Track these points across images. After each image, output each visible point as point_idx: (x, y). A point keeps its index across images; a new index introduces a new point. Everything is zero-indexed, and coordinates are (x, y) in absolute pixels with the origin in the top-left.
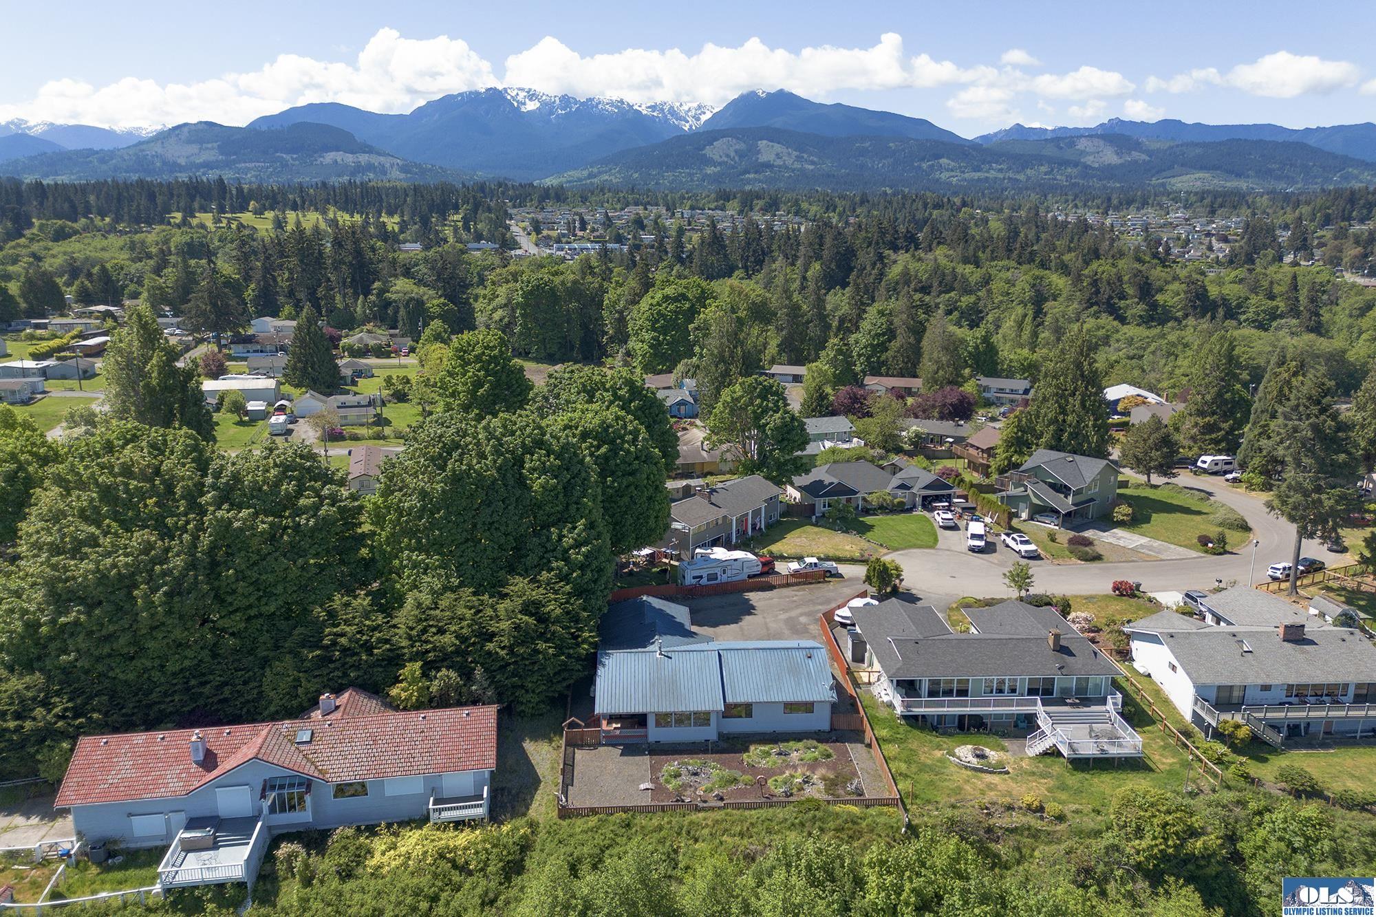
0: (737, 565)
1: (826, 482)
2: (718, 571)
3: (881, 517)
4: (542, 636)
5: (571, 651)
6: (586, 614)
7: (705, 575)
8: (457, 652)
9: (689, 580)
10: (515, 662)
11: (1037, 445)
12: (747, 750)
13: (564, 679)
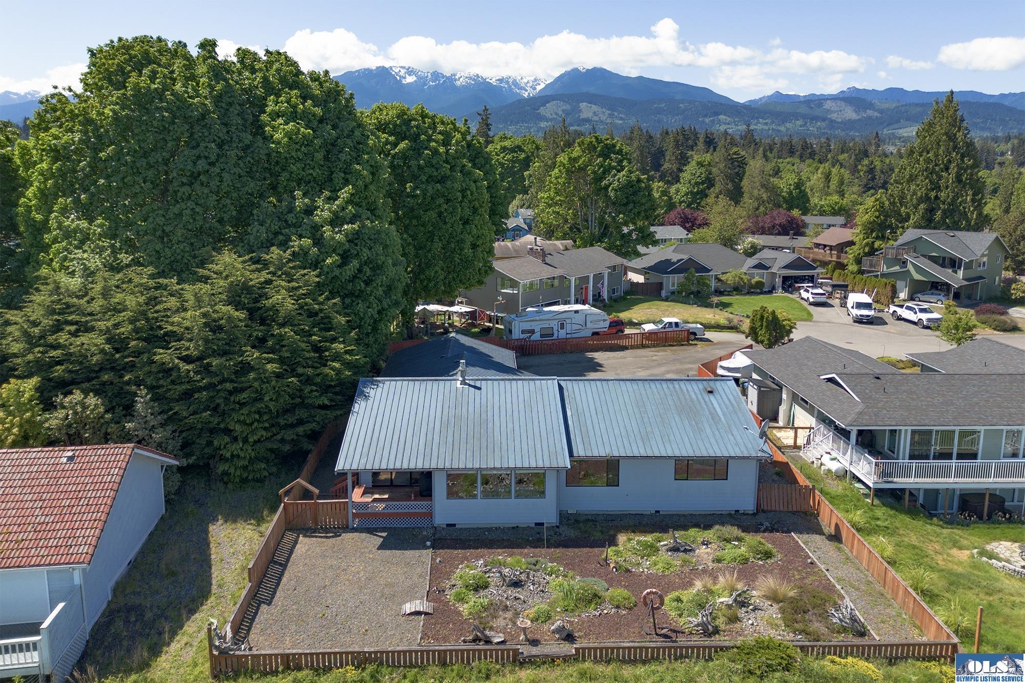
0: (579, 319)
1: (674, 260)
2: (554, 325)
3: (738, 297)
4: (259, 344)
5: (310, 371)
6: (342, 320)
7: (537, 329)
8: (109, 365)
9: (517, 334)
10: (210, 387)
11: (903, 227)
12: (613, 542)
13: (301, 422)
